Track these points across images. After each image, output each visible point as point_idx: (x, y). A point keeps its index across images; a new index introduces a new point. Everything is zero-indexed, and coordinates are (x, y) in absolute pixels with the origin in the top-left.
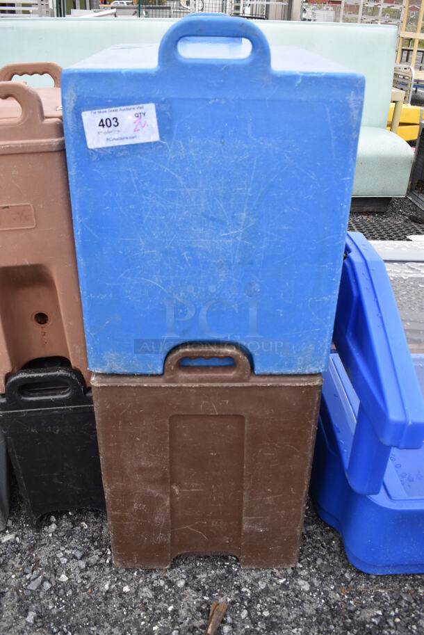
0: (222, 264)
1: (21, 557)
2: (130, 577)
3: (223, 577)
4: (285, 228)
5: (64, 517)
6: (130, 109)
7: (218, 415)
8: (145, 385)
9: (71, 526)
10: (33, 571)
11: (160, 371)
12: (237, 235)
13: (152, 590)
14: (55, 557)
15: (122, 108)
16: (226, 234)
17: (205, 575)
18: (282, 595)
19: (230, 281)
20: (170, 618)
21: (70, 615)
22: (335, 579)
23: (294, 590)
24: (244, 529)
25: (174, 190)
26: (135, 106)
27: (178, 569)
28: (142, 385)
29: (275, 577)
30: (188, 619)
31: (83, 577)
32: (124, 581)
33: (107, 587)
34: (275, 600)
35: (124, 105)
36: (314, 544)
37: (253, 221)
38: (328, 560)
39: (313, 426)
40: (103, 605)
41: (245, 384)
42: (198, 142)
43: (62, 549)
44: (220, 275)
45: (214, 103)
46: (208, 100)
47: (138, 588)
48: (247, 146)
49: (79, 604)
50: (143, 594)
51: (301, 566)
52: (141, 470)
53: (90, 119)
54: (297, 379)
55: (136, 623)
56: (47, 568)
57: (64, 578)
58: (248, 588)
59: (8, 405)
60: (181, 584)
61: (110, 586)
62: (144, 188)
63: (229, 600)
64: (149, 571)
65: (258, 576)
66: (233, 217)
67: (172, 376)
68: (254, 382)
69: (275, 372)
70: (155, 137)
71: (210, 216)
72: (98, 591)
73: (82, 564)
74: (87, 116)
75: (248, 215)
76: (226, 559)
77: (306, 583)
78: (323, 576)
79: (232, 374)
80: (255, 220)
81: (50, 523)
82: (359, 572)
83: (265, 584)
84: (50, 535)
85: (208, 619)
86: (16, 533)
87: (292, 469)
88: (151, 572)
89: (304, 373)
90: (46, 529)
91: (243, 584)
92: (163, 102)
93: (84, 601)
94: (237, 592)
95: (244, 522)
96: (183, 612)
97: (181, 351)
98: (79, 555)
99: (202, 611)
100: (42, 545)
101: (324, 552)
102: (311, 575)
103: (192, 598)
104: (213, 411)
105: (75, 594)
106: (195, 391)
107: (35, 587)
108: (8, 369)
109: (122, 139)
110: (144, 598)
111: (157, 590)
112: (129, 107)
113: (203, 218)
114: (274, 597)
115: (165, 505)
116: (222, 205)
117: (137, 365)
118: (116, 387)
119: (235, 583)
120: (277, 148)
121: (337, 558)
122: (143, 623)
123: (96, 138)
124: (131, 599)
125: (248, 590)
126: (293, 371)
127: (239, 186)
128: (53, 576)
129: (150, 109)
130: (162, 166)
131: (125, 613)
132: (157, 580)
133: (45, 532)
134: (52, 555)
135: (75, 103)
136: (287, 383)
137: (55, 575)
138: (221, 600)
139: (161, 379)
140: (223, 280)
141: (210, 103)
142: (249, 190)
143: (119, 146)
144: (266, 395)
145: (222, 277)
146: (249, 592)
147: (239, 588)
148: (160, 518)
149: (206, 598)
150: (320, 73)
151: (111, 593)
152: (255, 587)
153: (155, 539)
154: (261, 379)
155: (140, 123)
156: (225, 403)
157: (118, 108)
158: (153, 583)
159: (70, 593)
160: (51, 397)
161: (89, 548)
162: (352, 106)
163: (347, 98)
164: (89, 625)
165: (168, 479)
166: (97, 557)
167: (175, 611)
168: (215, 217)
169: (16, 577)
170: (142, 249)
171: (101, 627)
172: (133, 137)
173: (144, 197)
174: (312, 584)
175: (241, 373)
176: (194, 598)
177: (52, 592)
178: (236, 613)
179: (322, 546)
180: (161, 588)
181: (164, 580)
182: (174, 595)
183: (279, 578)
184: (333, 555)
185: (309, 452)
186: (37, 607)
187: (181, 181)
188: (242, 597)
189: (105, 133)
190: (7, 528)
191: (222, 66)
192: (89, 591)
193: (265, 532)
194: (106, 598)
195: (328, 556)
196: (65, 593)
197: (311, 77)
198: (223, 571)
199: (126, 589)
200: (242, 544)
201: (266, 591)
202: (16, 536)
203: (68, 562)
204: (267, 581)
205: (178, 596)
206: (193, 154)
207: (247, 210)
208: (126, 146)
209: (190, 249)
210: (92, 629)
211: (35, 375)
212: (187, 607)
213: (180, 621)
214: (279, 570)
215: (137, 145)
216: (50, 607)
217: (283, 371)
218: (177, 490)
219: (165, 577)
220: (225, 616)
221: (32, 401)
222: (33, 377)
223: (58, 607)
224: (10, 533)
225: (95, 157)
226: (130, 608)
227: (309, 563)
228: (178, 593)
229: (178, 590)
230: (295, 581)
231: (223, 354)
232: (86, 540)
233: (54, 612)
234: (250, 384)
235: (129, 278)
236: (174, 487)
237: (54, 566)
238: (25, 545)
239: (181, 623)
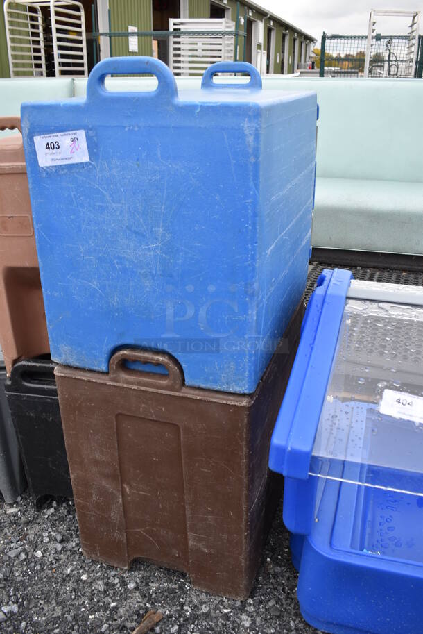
0: (146, 274)
1: (15, 528)
2: (93, 568)
3: (173, 591)
4: (196, 244)
5: (64, 504)
6: (67, 135)
7: (156, 421)
8: (94, 381)
9: (66, 514)
10: (17, 542)
11: (104, 368)
12: (157, 248)
13: (105, 585)
14: (41, 536)
15: (62, 134)
16: (147, 247)
17: (157, 585)
18: (220, 624)
19: (154, 291)
20: (108, 612)
21: (29, 586)
22: (280, 624)
23: (234, 622)
24: (190, 545)
25: (103, 205)
26: (70, 132)
27: (137, 573)
28: (91, 380)
29: (222, 605)
30: (123, 618)
31: (54, 558)
32: (85, 570)
33: (69, 571)
34: (211, 626)
35: (62, 132)
36: (275, 586)
37: (168, 236)
38: (282, 605)
39: (245, 449)
40: (59, 585)
41: (177, 394)
42: (118, 164)
43: (50, 530)
44: (146, 284)
45: (129, 129)
46: (125, 127)
47: (94, 580)
48: (158, 168)
49: (41, 579)
50: (97, 586)
51: (252, 602)
52: (96, 462)
53: (40, 142)
54: (225, 397)
55: (78, 608)
56: (30, 543)
57: (39, 554)
58: (191, 608)
59: (13, 387)
60: (131, 586)
61: (72, 571)
62: (80, 202)
63: (168, 613)
64: (111, 568)
65: (206, 600)
66: (152, 231)
67: (115, 376)
68: (185, 393)
69: (202, 386)
70: (86, 159)
71: (133, 229)
72: (61, 573)
73: (59, 547)
74: (37, 139)
75: (164, 230)
76: (184, 576)
77: (249, 619)
78: (269, 617)
79: (165, 382)
80: (170, 235)
81: (50, 506)
82: (307, 625)
83: (208, 608)
84: (46, 517)
85: (139, 623)
86: (21, 508)
87: (229, 490)
88: (113, 569)
89: (229, 391)
90: (45, 511)
91: (187, 603)
92: (91, 129)
93: (45, 577)
94: (178, 608)
95: (189, 537)
96: (121, 611)
97: (121, 352)
98: (59, 538)
99: (138, 615)
100: (36, 523)
101: (283, 596)
102: (257, 613)
103: (136, 601)
104: (152, 416)
105: (42, 569)
106: (135, 393)
107: (14, 555)
108: (15, 356)
109: (62, 159)
110: (95, 589)
111: (110, 585)
112: (66, 133)
113: (128, 231)
114: (210, 623)
115: (118, 502)
116: (141, 220)
117: (86, 360)
118: (71, 378)
119: (181, 599)
120: (183, 171)
121: (292, 605)
122: (83, 609)
123: (45, 159)
124: (84, 587)
125: (189, 609)
126: (218, 388)
127: (155, 204)
128: (32, 550)
129: (81, 134)
130: (92, 183)
131: (73, 597)
132: (113, 577)
133: (44, 513)
134: (40, 533)
135: (29, 129)
136: (215, 399)
137: (34, 550)
138: (161, 610)
139: (107, 377)
140: (148, 290)
141: (126, 129)
142: (163, 207)
143: (61, 166)
144: (197, 408)
145: (147, 286)
146: (190, 611)
147: (182, 605)
148: (115, 515)
149: (148, 605)
150: (216, 103)
151: (71, 577)
152: (198, 609)
153: (113, 536)
154: (192, 392)
155: (75, 146)
156: (161, 409)
157: (59, 134)
158: (109, 578)
159: (38, 567)
160: (46, 387)
161: (71, 535)
162: (247, 132)
163: (242, 125)
164: (40, 598)
165: (120, 476)
166: (74, 544)
167: (116, 608)
168: (137, 230)
169: (4, 543)
170: (82, 255)
171: (48, 602)
172: (70, 158)
173: (81, 210)
174: (254, 622)
175: (172, 382)
176: (138, 602)
177: (25, 563)
178: (168, 626)
179: (283, 590)
180: (114, 585)
181: (119, 579)
182: (121, 594)
183: (225, 607)
184: (289, 601)
185: (243, 477)
186: (6, 571)
187: (108, 197)
188: (181, 613)
189: (51, 154)
190: (16, 502)
191: (134, 98)
192: (54, 570)
193: (210, 553)
194: (64, 580)
195: (284, 600)
196: (35, 567)
197: (208, 106)
198: (176, 586)
199: (84, 577)
200: (190, 561)
201: (207, 615)
202: (20, 510)
203: (49, 542)
204: (212, 606)
205: (126, 595)
206: (115, 174)
207: (163, 226)
208: (66, 165)
209: (119, 258)
210: (41, 602)
211: (33, 364)
212: (127, 608)
213: (116, 618)
214: (229, 599)
215: (73, 164)
216: (17, 574)
217: (208, 386)
218: (127, 490)
219: (122, 576)
220: (157, 624)
221: (30, 387)
222: (31, 366)
223: (24, 576)
224: (16, 507)
225: (44, 175)
226: (79, 594)
227: (261, 602)
228: (126, 593)
229: (127, 591)
230: (239, 615)
231: (155, 360)
232: (72, 528)
233: (19, 579)
234: (181, 395)
235: (74, 280)
236: (125, 486)
237: (37, 542)
238: (23, 520)
239: (116, 620)
